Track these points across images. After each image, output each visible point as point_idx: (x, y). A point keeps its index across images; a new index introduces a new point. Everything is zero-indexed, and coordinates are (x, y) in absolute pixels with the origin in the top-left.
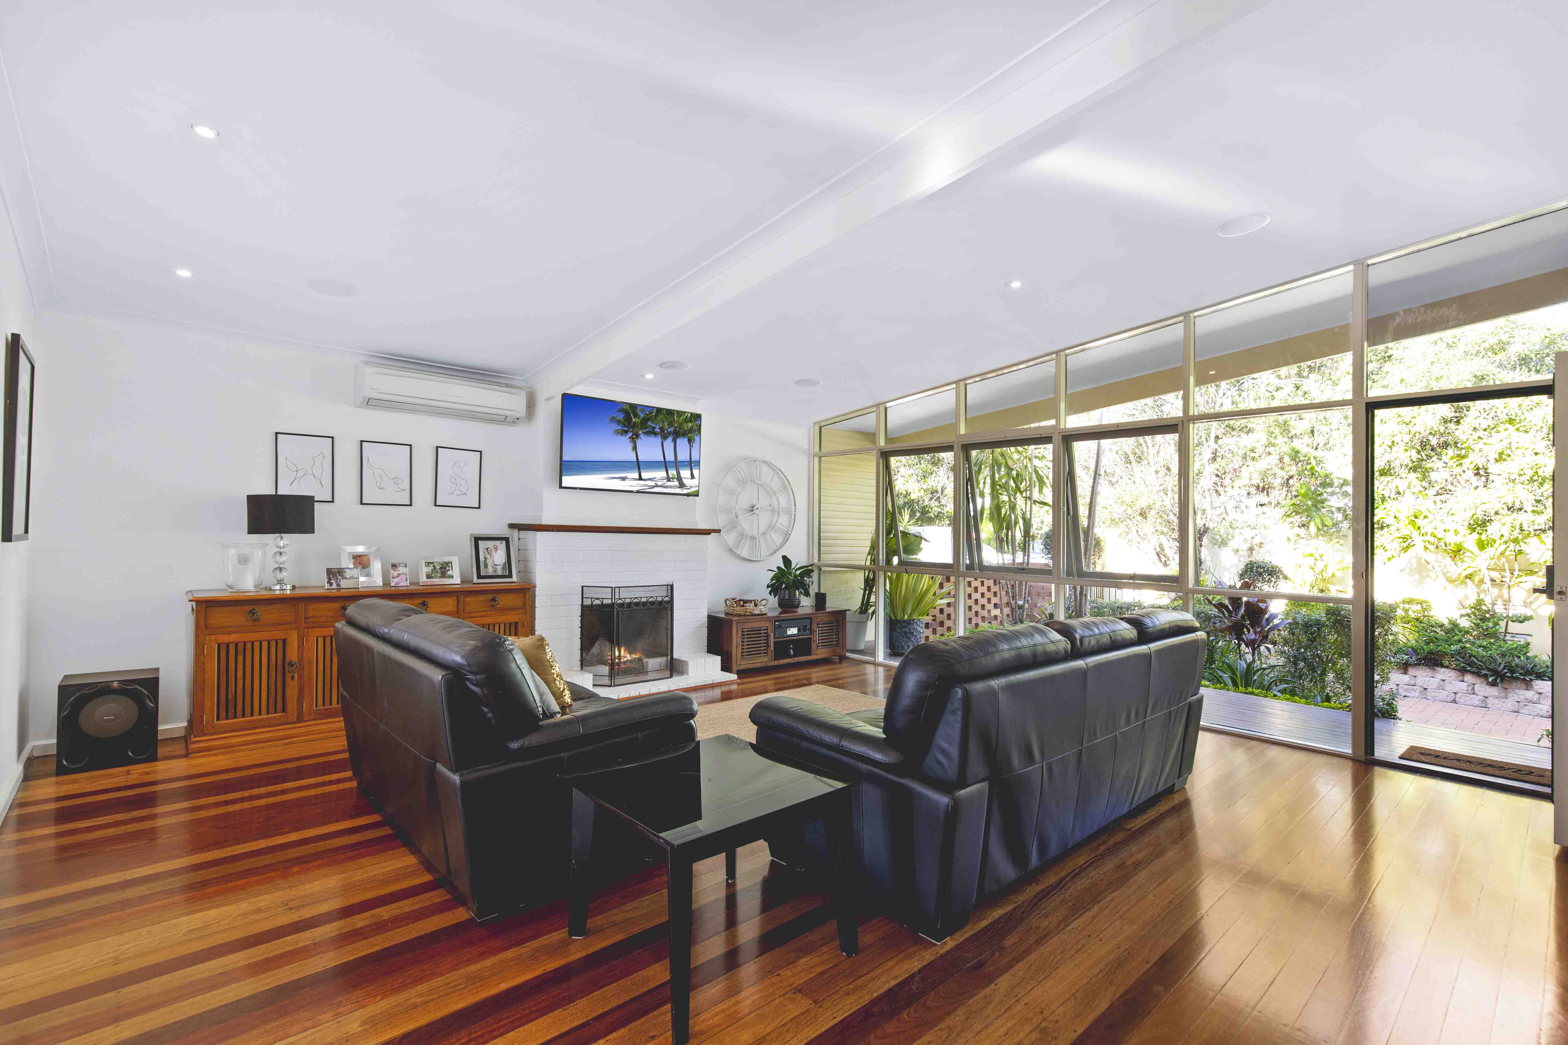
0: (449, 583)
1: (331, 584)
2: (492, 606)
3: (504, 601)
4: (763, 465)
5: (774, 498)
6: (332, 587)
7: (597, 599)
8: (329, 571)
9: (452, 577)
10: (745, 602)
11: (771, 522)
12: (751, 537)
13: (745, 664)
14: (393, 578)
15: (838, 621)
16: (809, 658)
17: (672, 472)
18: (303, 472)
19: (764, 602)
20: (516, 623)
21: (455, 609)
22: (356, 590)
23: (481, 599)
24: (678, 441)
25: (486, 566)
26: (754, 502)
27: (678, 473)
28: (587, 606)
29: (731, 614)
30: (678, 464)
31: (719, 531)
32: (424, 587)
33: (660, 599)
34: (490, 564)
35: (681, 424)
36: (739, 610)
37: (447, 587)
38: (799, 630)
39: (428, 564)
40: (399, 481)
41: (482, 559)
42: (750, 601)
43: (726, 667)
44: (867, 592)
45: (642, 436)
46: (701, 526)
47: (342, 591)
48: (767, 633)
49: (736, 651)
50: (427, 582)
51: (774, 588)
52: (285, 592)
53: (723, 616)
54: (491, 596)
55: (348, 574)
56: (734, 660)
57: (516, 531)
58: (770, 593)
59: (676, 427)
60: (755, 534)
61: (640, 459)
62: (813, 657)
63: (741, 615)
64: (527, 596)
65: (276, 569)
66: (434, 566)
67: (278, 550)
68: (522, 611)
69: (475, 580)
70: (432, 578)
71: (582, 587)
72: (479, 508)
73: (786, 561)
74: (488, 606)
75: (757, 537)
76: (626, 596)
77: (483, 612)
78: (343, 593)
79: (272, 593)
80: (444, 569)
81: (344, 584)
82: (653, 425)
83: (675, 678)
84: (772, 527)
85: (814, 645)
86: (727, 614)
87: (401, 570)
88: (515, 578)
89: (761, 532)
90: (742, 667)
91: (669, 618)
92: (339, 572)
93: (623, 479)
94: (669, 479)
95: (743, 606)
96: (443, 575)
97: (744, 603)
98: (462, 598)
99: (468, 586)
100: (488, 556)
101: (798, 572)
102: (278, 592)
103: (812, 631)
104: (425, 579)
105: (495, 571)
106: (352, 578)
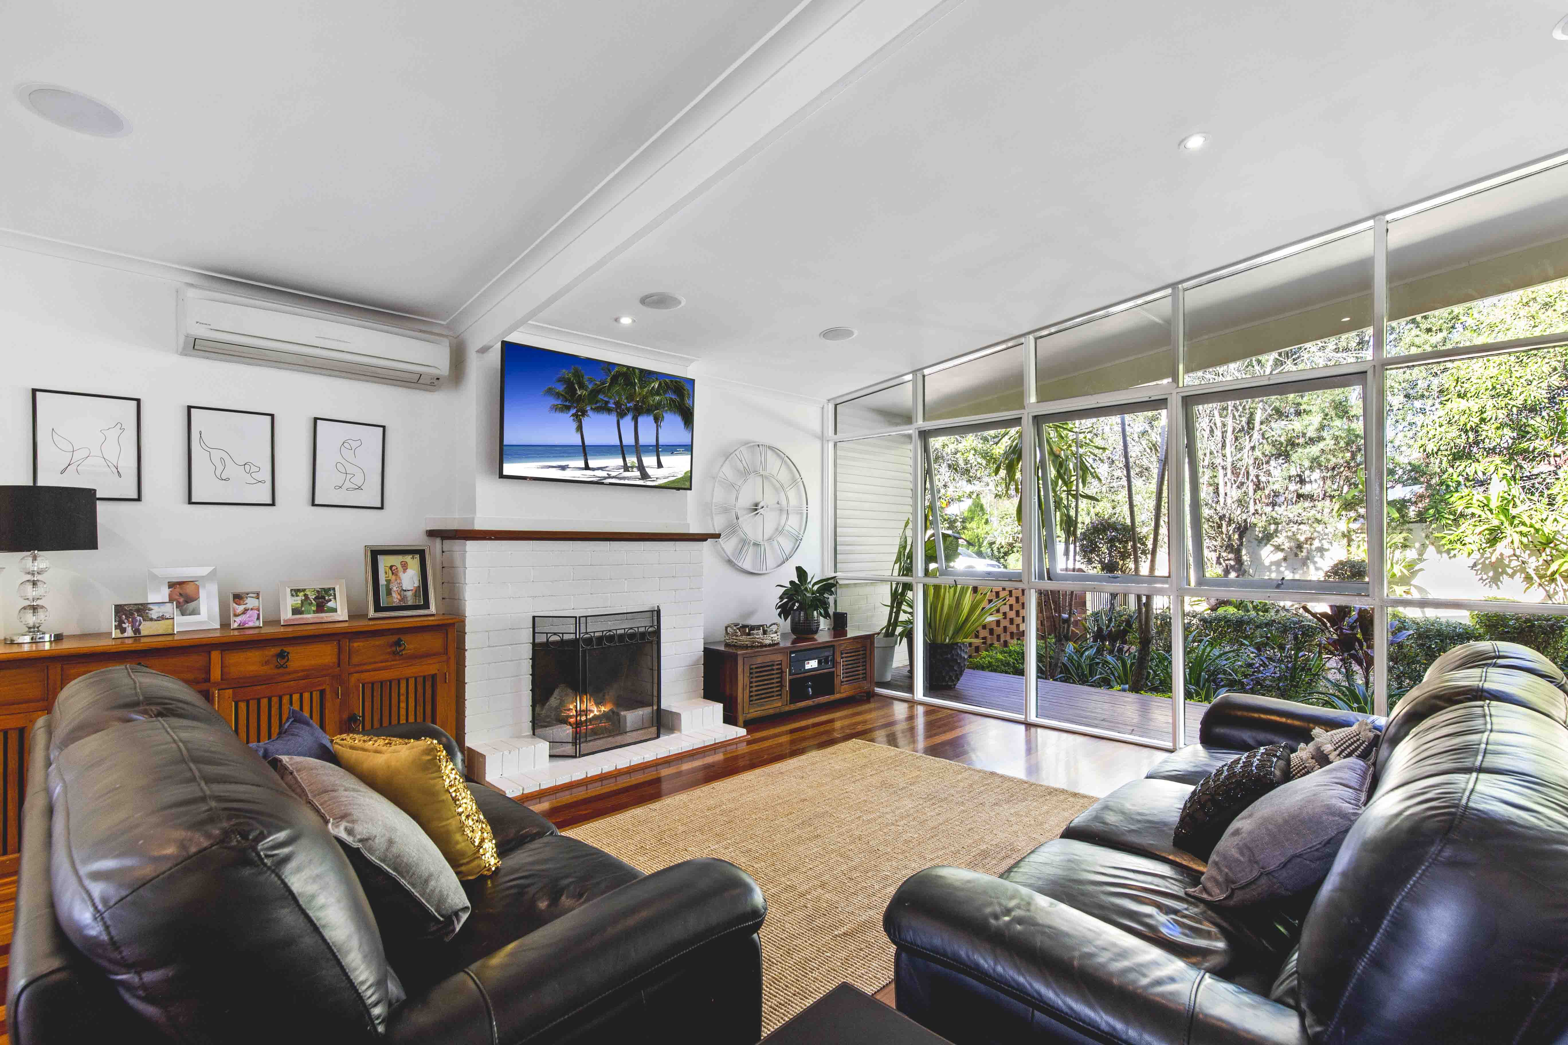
0: (330, 620)
1: (123, 630)
2: (395, 653)
3: (412, 644)
4: (769, 453)
5: (782, 494)
6: (126, 635)
7: (555, 634)
8: (120, 610)
9: (335, 610)
10: (752, 628)
11: (779, 524)
12: (755, 544)
13: (754, 712)
14: (236, 615)
15: (865, 648)
16: (832, 698)
17: (632, 460)
18: (85, 453)
19: (774, 628)
20: (434, 677)
21: (335, 660)
22: (170, 638)
23: (377, 643)
24: (641, 420)
25: (389, 592)
26: (758, 499)
27: (640, 461)
28: (541, 644)
29: (735, 646)
30: (639, 449)
31: (717, 536)
32: (290, 629)
33: (642, 630)
34: (395, 589)
35: (644, 399)
36: (744, 639)
37: (325, 626)
38: (819, 663)
39: (295, 592)
40: (254, 469)
41: (382, 581)
42: (758, 627)
43: (730, 718)
44: (895, 610)
45: (590, 413)
46: (694, 529)
47: (143, 640)
48: (781, 669)
49: (742, 695)
50: (293, 620)
51: (785, 610)
52: (41, 647)
53: (722, 648)
54: (394, 638)
55: (155, 613)
56: (740, 707)
57: (438, 541)
58: (780, 615)
59: (638, 402)
60: (759, 539)
61: (587, 443)
62: (837, 696)
63: (746, 647)
64: (449, 636)
65: (24, 608)
66: (306, 596)
67: (29, 577)
68: (445, 658)
69: (371, 613)
70: (301, 613)
71: (534, 617)
72: (382, 508)
73: (801, 572)
74: (389, 653)
75: (762, 543)
76: (596, 629)
77: (382, 662)
78: (144, 644)
79: (15, 649)
80: (322, 599)
81: (146, 628)
82: (606, 399)
83: (664, 738)
84: (779, 531)
85: (837, 681)
86: (727, 645)
87: (251, 602)
88: (433, 609)
89: (766, 537)
90: (750, 716)
91: (655, 655)
92: (138, 611)
93: (563, 468)
94: (626, 468)
95: (749, 634)
96: (321, 607)
97: (750, 630)
98: (345, 643)
99: (360, 625)
100: (393, 578)
101: (816, 588)
102: (26, 648)
103: (835, 664)
104: (289, 615)
105: (404, 598)
106: (162, 618)
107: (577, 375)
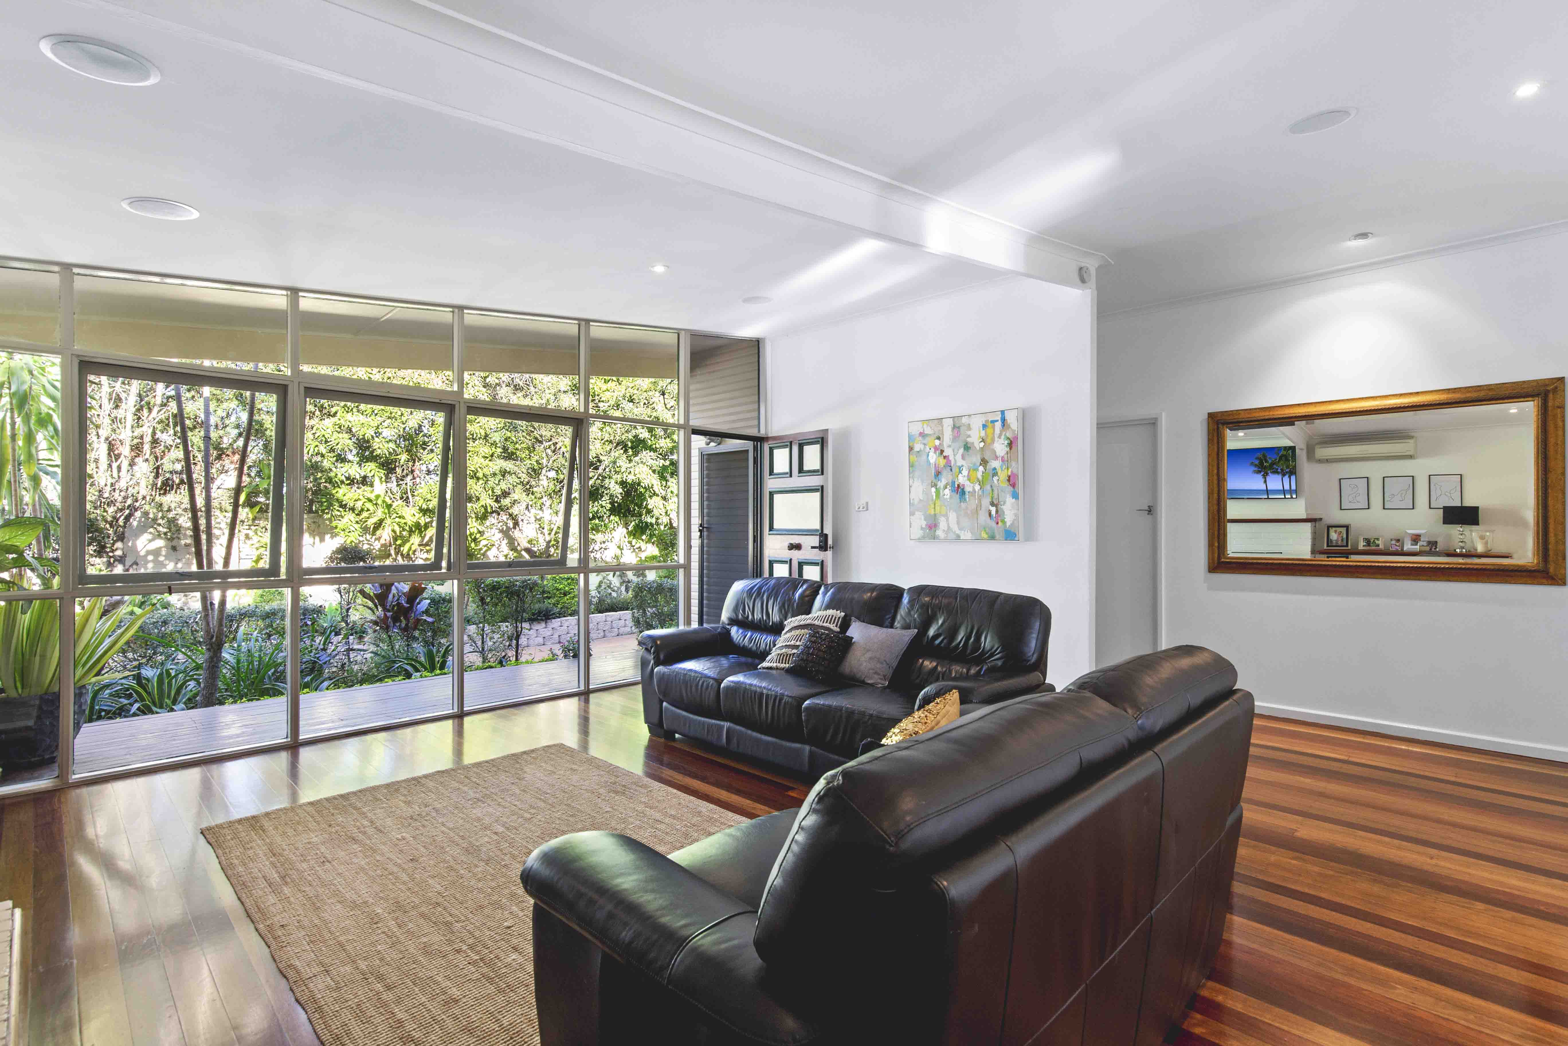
107: (1264, 456)
